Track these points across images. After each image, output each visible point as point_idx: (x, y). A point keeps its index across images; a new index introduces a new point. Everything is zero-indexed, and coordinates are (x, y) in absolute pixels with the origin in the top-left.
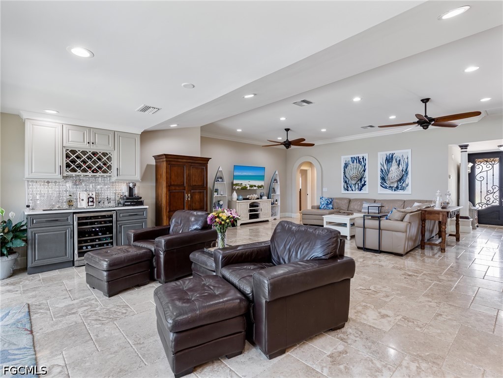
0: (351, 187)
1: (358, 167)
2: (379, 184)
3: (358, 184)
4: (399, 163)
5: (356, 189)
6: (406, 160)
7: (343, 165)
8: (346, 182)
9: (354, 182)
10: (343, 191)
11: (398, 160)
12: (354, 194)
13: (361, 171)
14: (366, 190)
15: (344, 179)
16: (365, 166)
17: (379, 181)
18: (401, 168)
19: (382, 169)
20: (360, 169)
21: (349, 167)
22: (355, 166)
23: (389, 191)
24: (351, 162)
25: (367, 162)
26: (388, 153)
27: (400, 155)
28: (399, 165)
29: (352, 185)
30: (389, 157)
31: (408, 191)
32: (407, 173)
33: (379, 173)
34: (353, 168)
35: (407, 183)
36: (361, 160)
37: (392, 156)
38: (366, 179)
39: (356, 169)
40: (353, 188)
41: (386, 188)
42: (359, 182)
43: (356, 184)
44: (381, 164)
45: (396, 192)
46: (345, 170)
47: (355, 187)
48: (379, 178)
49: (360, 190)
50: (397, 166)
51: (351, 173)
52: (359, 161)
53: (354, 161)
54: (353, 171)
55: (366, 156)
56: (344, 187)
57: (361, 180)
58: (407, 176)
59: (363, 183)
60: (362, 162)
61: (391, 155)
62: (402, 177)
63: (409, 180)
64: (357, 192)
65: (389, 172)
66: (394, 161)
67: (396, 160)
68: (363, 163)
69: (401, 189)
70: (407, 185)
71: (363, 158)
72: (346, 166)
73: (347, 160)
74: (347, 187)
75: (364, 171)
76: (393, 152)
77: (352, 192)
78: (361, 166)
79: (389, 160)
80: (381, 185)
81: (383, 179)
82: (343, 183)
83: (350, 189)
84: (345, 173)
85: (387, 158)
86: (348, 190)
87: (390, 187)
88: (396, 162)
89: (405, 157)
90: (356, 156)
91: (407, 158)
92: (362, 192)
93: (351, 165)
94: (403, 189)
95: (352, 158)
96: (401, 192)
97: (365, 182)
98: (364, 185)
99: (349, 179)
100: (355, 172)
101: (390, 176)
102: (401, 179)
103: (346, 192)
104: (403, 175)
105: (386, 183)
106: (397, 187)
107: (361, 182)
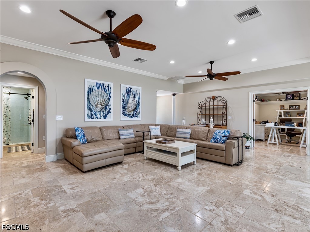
0: (95, 114)
1: (103, 94)
2: (122, 112)
3: (103, 112)
4: (134, 96)
5: (100, 117)
6: (138, 94)
7: (86, 90)
8: (90, 109)
9: (98, 109)
10: (87, 119)
11: (134, 93)
12: (99, 122)
13: (106, 99)
14: (110, 117)
15: (88, 105)
16: (110, 94)
17: (122, 109)
18: (135, 101)
19: (123, 100)
20: (105, 97)
21: (93, 93)
22: (100, 93)
23: (128, 119)
24: (96, 88)
25: (112, 90)
26: (128, 86)
27: (135, 90)
28: (134, 97)
29: (97, 113)
30: (128, 90)
31: (140, 118)
32: (139, 105)
33: (122, 103)
34: (98, 95)
35: (139, 112)
36: (107, 88)
37: (131, 89)
38: (111, 107)
39: (101, 95)
40: (98, 116)
41: (126, 115)
42: (104, 110)
43: (100, 111)
44: (123, 95)
45: (132, 119)
46: (88, 95)
47: (100, 115)
48: (122, 107)
49: (105, 118)
50: (133, 99)
51: (96, 99)
52: (104, 89)
53: (99, 87)
54: (98, 98)
55: (111, 85)
56: (88, 114)
57: (106, 107)
58: (139, 107)
59: (108, 110)
60: (107, 90)
61: (129, 89)
62: (136, 107)
63: (140, 109)
64: (102, 119)
65: (128, 102)
66: (131, 94)
67: (133, 93)
68: (108, 92)
69: (135, 117)
70: (139, 114)
71: (108, 86)
72: (90, 91)
73: (92, 85)
74: (92, 114)
75: (109, 99)
76: (131, 86)
77: (97, 120)
78: (106, 94)
79: (128, 92)
80: (123, 114)
81: (124, 108)
82: (86, 110)
83: (95, 116)
84: (88, 98)
85: (127, 90)
86: (92, 118)
87: (129, 115)
88: (133, 95)
89: (138, 92)
90: (101, 82)
91: (139, 93)
92: (107, 119)
93: (96, 91)
94: (137, 116)
95: (97, 83)
96: (135, 119)
97: (110, 110)
98: (108, 113)
99: (94, 106)
100: (100, 99)
101: (129, 105)
102: (135, 109)
103: (91, 120)
104: (137, 106)
105: (126, 111)
106: (133, 115)
107: (106, 110)
